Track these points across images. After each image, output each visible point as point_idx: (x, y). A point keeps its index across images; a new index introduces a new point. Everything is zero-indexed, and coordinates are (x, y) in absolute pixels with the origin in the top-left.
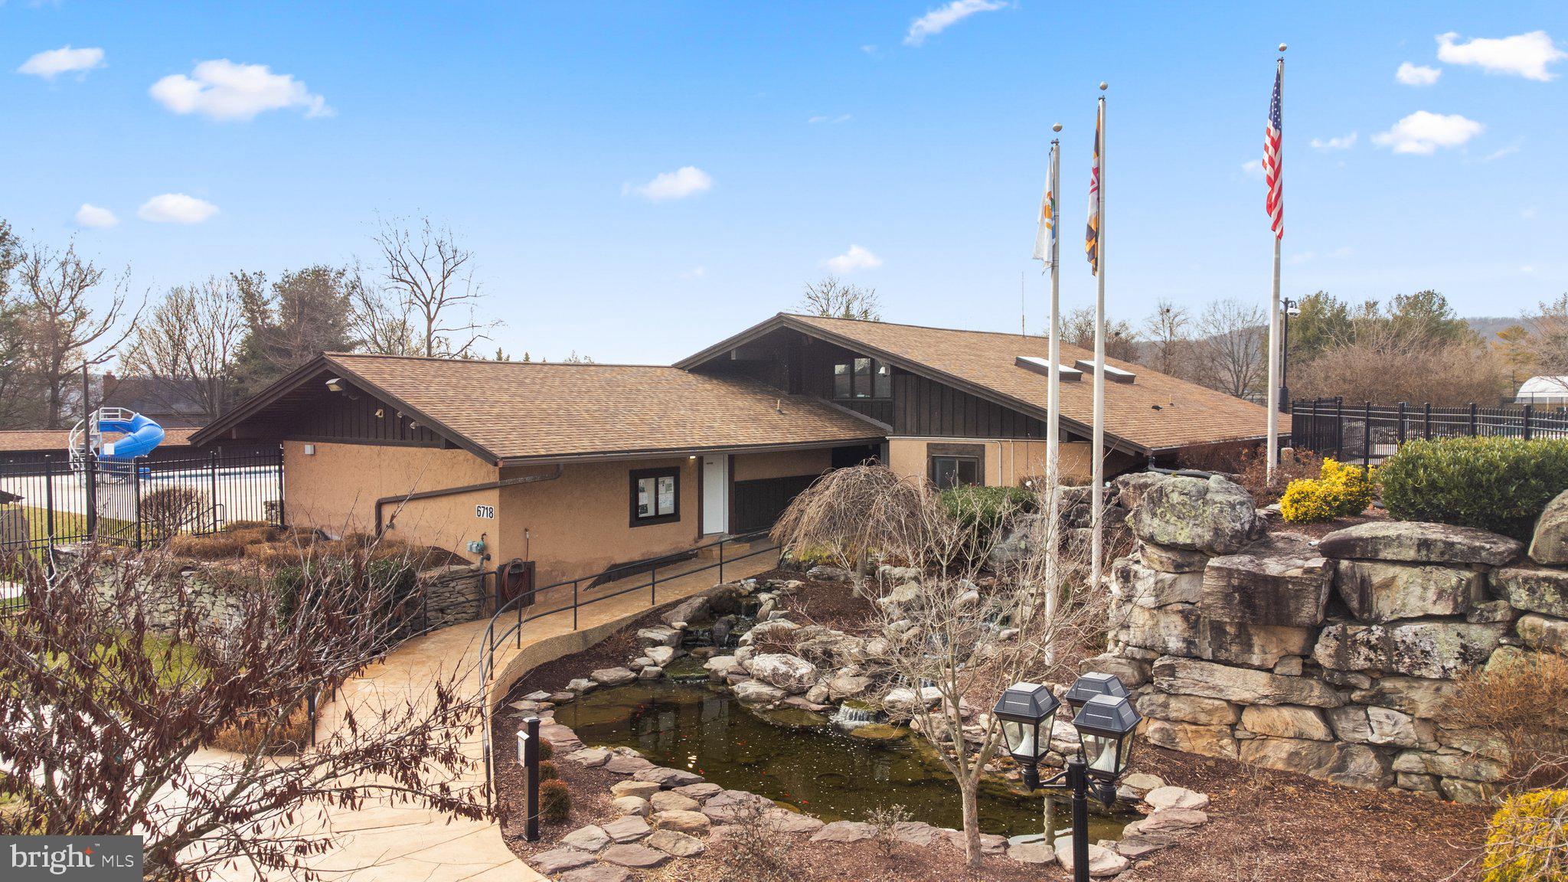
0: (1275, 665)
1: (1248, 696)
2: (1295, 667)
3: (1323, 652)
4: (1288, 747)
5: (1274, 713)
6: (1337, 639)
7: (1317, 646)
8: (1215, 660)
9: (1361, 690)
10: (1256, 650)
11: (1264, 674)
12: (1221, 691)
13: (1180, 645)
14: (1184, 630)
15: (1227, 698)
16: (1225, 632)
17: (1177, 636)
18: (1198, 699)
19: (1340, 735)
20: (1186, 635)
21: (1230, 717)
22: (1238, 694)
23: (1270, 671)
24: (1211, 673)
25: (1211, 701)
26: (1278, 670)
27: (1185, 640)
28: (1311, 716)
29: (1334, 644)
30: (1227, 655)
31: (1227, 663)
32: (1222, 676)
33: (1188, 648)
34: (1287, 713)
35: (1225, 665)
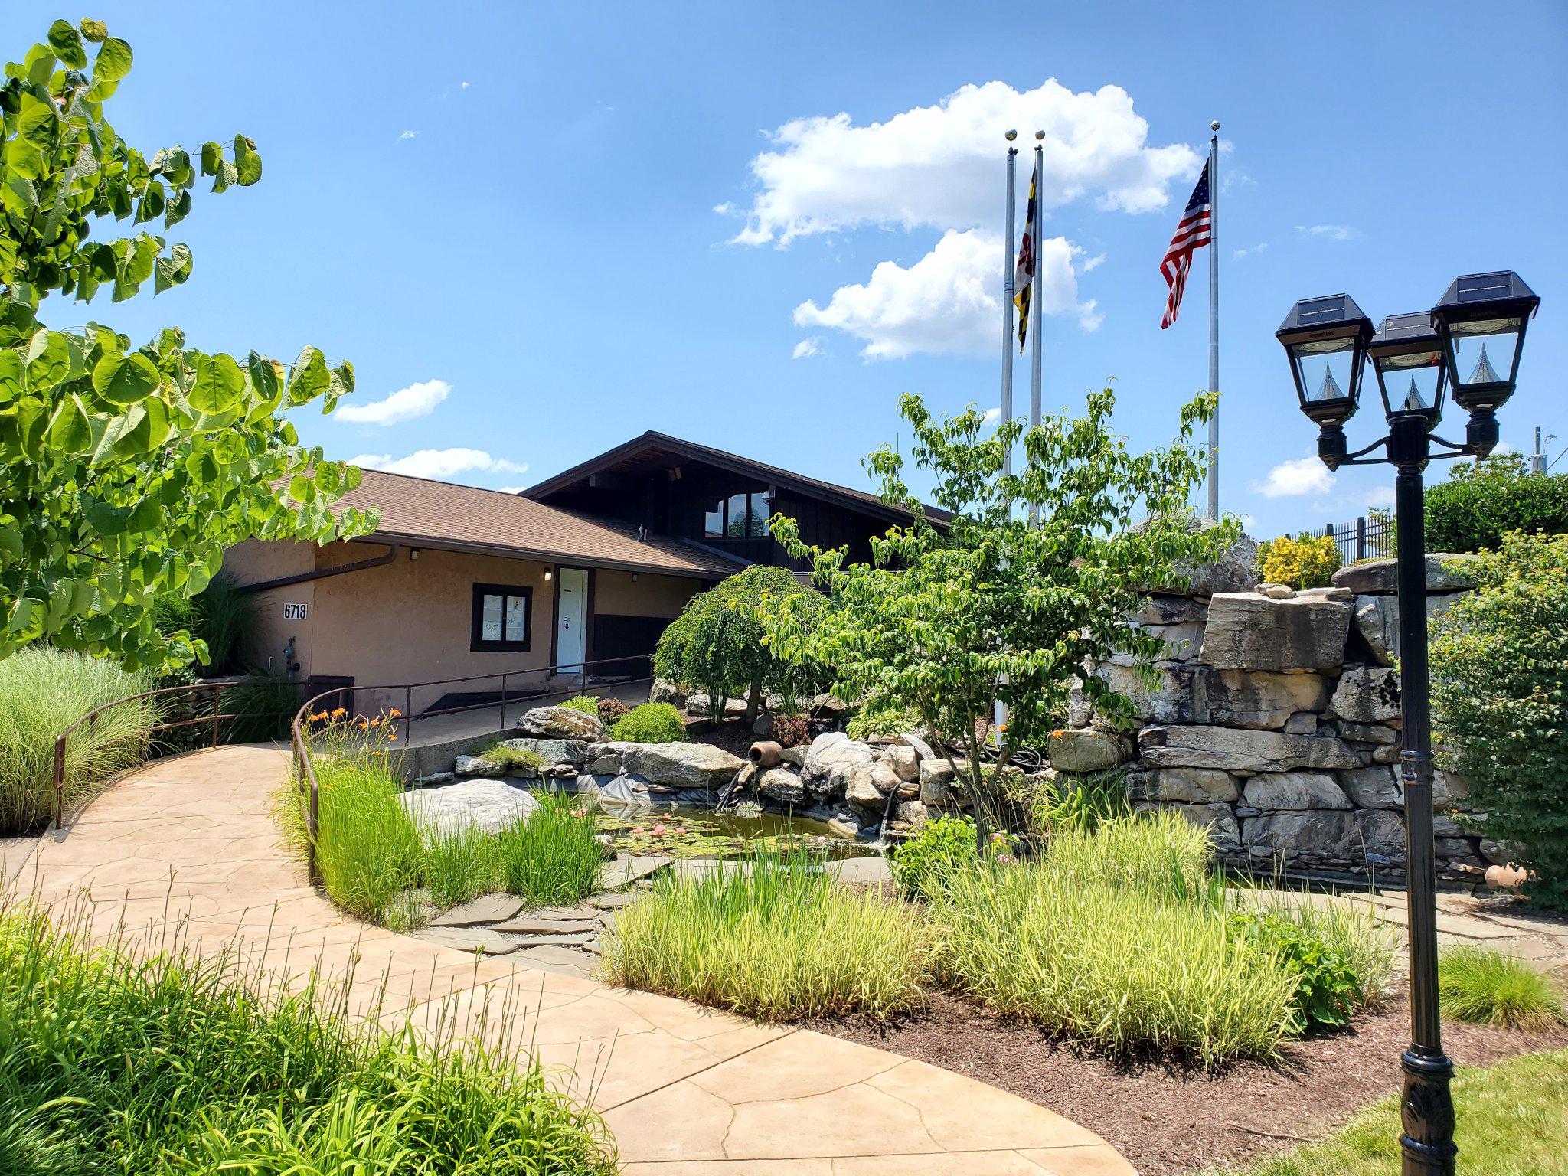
0: (1286, 722)
1: (1253, 762)
2: (1309, 724)
3: (1343, 702)
4: (1301, 821)
5: (1283, 781)
6: (1359, 686)
7: (1335, 696)
8: (1214, 723)
9: (1386, 744)
10: (1264, 706)
11: (1273, 734)
12: (1222, 758)
13: (1170, 708)
14: (1174, 692)
15: (1228, 767)
16: (1225, 690)
17: (1166, 699)
18: (1192, 772)
19: (1363, 802)
20: (1177, 697)
21: (1231, 792)
22: (1244, 762)
23: (1279, 730)
24: (1210, 738)
25: (1209, 773)
26: (1290, 728)
27: (1176, 703)
28: (1327, 781)
29: (1355, 690)
30: (1229, 714)
31: (1229, 724)
32: (1222, 739)
33: (1180, 711)
34: (1298, 780)
35: (1228, 727)
